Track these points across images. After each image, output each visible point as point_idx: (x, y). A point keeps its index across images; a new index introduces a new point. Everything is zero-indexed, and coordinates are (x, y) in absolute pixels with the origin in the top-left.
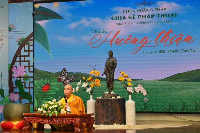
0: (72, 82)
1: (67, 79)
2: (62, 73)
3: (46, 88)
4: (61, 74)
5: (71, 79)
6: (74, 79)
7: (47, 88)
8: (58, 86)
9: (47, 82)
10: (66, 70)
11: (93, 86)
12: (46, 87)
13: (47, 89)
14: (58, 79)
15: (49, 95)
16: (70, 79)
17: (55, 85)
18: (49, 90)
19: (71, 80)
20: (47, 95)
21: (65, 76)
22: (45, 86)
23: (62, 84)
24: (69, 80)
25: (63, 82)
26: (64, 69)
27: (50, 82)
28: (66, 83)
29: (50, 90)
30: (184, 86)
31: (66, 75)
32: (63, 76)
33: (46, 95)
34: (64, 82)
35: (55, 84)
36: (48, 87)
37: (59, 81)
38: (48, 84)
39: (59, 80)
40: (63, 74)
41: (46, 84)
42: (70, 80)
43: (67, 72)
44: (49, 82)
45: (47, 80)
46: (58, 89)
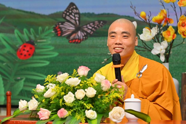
0: (91, 36)
1: (78, 29)
2: (66, 15)
3: (25, 53)
4: (65, 18)
5: (89, 28)
6: (95, 28)
7: (28, 51)
8: (57, 47)
9: (29, 38)
10: (76, 9)
11: (171, 37)
12: (27, 49)
13: (29, 55)
14: (55, 29)
15: (34, 69)
16: (86, 29)
17: (50, 45)
18: (33, 55)
19: (89, 31)
20: (28, 69)
21: (73, 21)
22: (25, 46)
23: (67, 41)
24: (83, 31)
25: (68, 37)
26: (72, 4)
27: (35, 37)
28: (75, 39)
29: (35, 57)
31: (75, 20)
32: (68, 21)
33: (25, 69)
34: (72, 37)
35: (49, 42)
36: (31, 48)
37: (57, 35)
38: (31, 43)
39: (59, 32)
40: (68, 18)
41: (27, 42)
42: (86, 32)
43: (79, 14)
44: (33, 37)
45: (29, 31)
46: (56, 54)
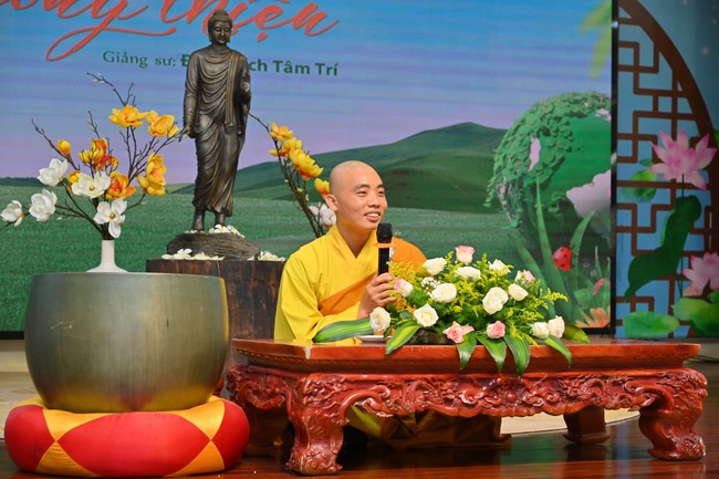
30: (289, 218)
